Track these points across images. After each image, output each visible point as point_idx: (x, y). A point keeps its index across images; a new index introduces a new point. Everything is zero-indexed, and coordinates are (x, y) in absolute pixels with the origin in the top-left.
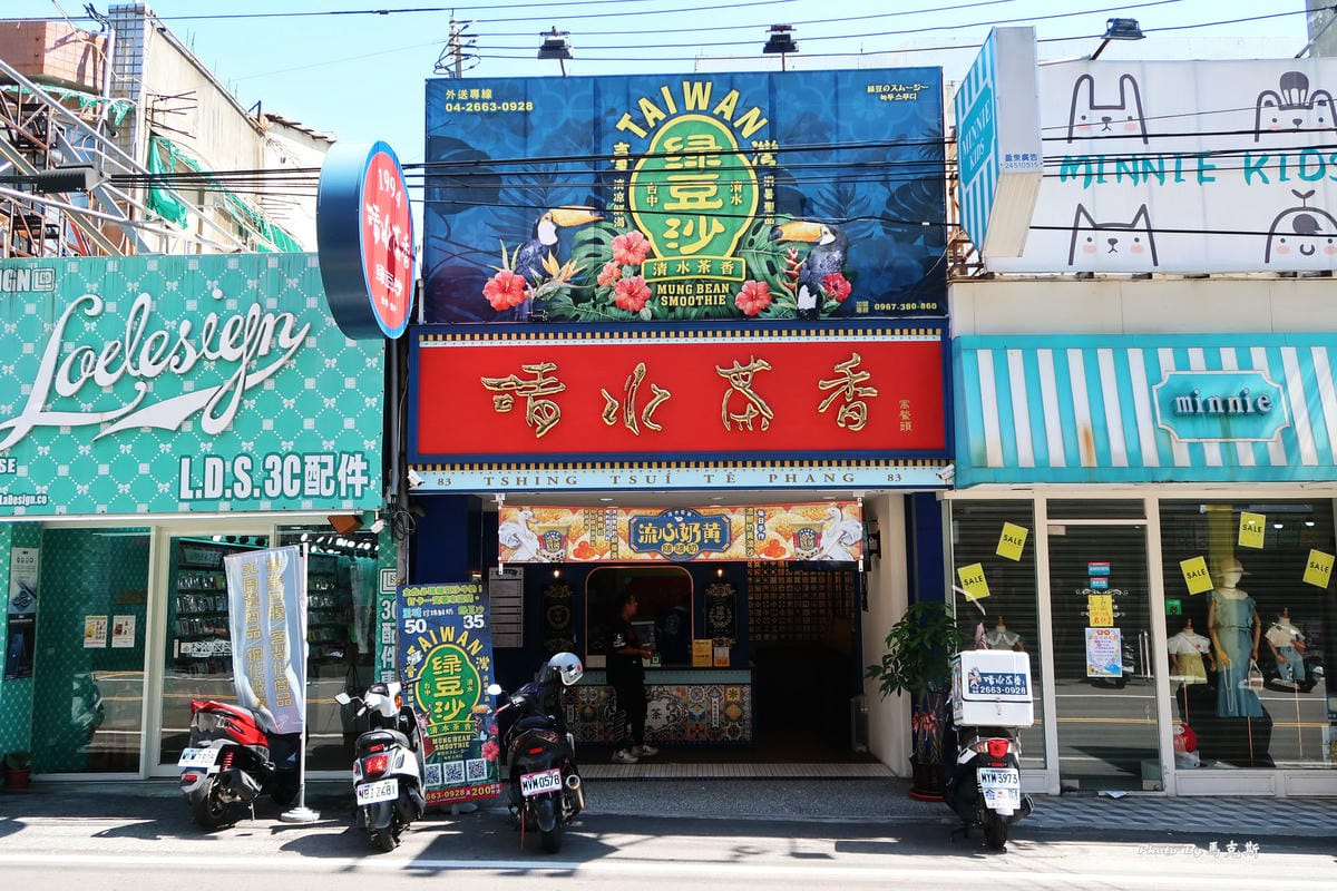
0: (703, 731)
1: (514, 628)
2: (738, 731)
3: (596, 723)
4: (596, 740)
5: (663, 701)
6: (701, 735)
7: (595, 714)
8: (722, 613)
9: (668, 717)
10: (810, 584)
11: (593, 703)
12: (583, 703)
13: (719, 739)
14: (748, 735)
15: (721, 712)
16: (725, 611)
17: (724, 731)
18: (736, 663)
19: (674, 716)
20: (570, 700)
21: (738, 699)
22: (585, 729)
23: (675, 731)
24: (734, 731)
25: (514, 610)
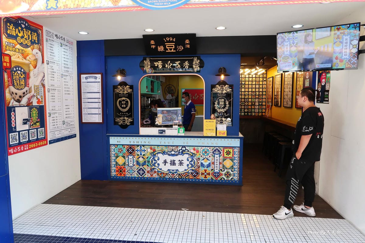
0: (209, 174)
1: (96, 111)
2: (230, 175)
3: (145, 167)
4: (146, 176)
5: (185, 155)
6: (207, 176)
7: (145, 162)
8: (223, 103)
9: (188, 165)
10: (259, 92)
11: (144, 155)
12: (138, 155)
13: (219, 179)
14: (236, 178)
15: (220, 163)
16: (225, 102)
17: (222, 175)
18: (231, 134)
19: (191, 164)
20: (131, 153)
21: (231, 156)
22: (140, 170)
23: (192, 173)
24: (228, 175)
25: (96, 100)
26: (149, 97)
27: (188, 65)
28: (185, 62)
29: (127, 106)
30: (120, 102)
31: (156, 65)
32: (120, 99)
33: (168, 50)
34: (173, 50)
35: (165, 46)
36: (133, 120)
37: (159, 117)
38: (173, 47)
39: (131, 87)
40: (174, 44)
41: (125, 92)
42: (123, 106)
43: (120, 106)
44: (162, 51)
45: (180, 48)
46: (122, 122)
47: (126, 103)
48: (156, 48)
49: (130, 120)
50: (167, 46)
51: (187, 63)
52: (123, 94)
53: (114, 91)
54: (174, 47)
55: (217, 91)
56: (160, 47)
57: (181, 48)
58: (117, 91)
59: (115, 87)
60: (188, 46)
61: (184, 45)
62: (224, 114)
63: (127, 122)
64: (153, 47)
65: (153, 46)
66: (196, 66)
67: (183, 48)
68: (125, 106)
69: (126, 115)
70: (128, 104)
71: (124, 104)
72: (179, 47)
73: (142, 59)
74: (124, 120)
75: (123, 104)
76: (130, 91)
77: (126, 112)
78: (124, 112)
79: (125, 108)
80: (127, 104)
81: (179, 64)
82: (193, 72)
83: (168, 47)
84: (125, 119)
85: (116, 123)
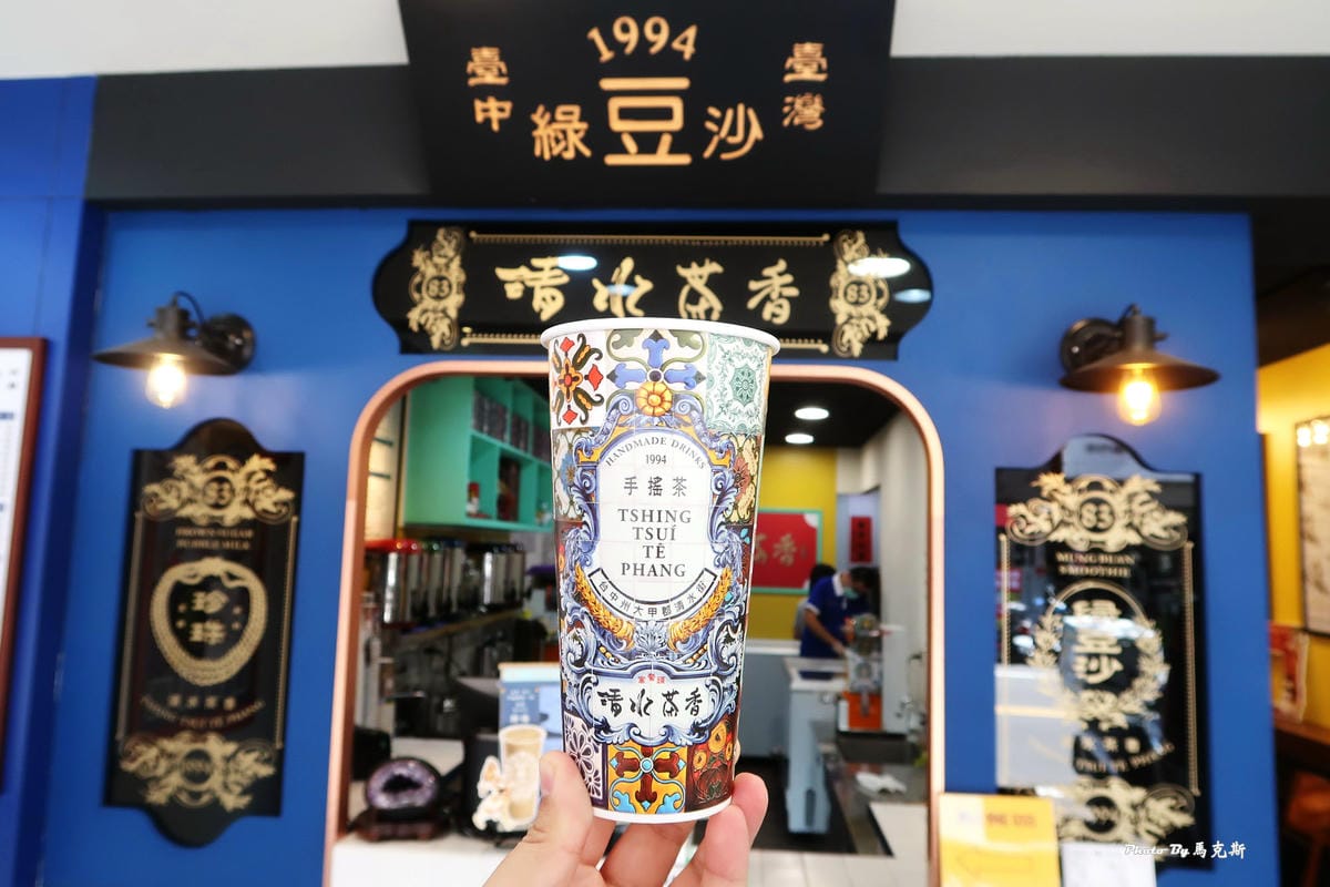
26: (489, 548)
27: (790, 299)
28: (767, 272)
29: (233, 638)
30: (181, 593)
31: (514, 292)
32: (180, 573)
33: (623, 150)
34: (673, 150)
35: (595, 112)
36: (279, 760)
37: (512, 749)
38: (666, 114)
39: (289, 468)
40: (682, 83)
41: (234, 512)
42: (198, 633)
43: (176, 632)
44: (570, 155)
45: (733, 131)
46: (175, 780)
47: (227, 608)
48: (520, 127)
49: (253, 765)
50: (615, 105)
51: (778, 281)
52: (215, 524)
53: (135, 499)
54: (677, 123)
55: (1046, 527)
56: (553, 120)
57: (740, 129)
58: (166, 498)
59: (153, 465)
60: (809, 113)
61: (770, 95)
62: (1121, 745)
63: (226, 787)
64: (493, 112)
65: (492, 103)
66: (857, 303)
67: (756, 132)
68: (214, 632)
69: (218, 722)
70: (245, 618)
71: (216, 617)
72: (720, 122)
73: (394, 235)
74: (197, 765)
75: (202, 617)
76: (272, 498)
77: (221, 690)
78: (203, 692)
79: (220, 650)
80: (236, 618)
81: (713, 282)
82: (832, 358)
83: (626, 114)
84: (202, 756)
85: (122, 790)
